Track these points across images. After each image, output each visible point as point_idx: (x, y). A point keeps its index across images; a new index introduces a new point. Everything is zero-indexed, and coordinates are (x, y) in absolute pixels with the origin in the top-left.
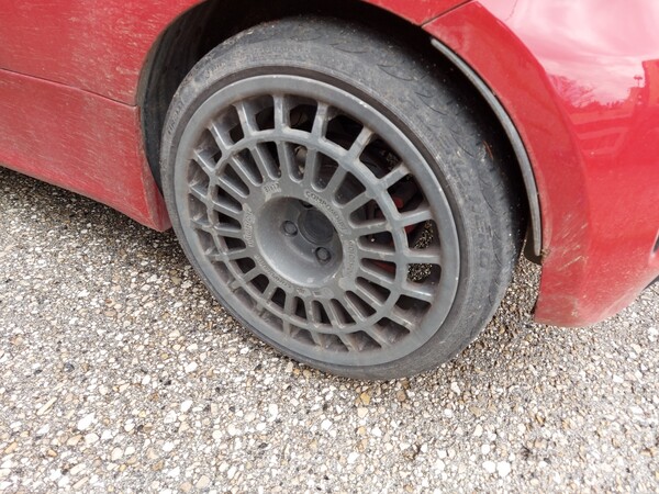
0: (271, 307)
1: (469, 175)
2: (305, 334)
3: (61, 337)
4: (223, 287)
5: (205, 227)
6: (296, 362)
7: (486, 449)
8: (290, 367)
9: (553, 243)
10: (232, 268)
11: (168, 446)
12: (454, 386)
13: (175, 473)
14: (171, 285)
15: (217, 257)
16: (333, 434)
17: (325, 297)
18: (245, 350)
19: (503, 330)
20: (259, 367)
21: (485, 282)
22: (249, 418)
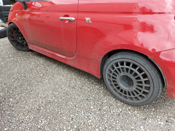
0: (120, 92)
1: (154, 74)
2: (126, 97)
3: (85, 95)
4: (111, 88)
5: (110, 79)
6: (123, 102)
7: (159, 120)
8: (122, 103)
9: (168, 84)
10: (114, 85)
11: (105, 112)
12: (153, 109)
13: (106, 116)
14: (100, 88)
15: (111, 83)
16: (131, 114)
17: (130, 91)
18: (114, 100)
19: (163, 101)
20: (117, 102)
21: (157, 90)
22: (117, 110)
